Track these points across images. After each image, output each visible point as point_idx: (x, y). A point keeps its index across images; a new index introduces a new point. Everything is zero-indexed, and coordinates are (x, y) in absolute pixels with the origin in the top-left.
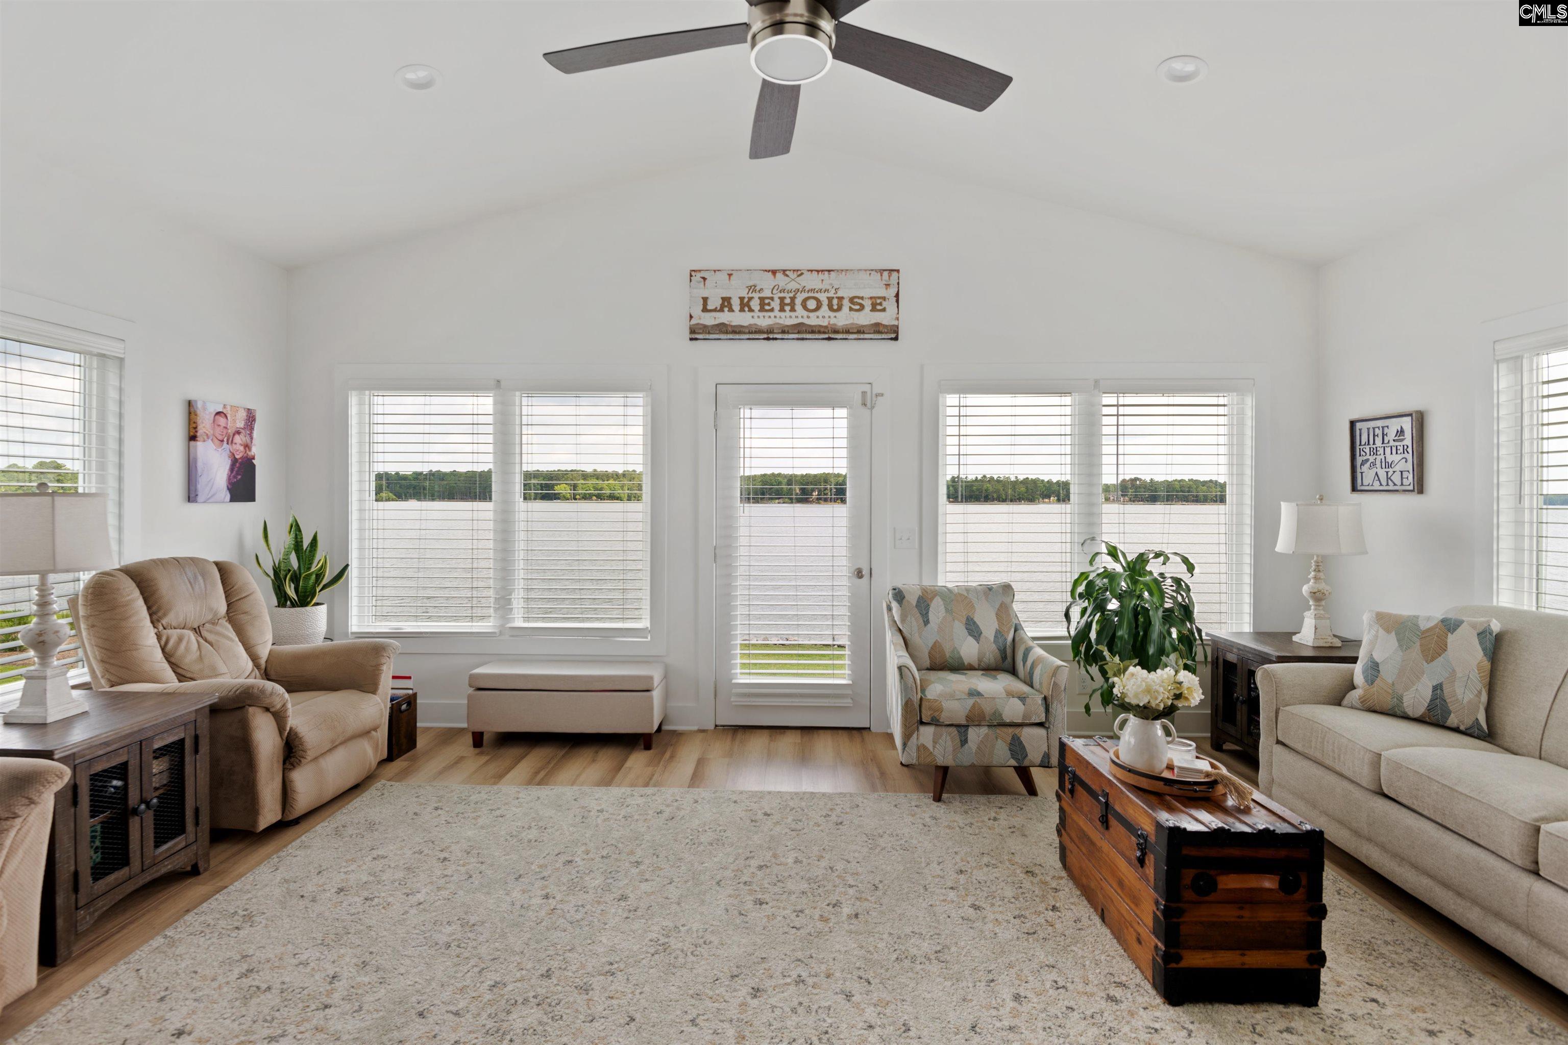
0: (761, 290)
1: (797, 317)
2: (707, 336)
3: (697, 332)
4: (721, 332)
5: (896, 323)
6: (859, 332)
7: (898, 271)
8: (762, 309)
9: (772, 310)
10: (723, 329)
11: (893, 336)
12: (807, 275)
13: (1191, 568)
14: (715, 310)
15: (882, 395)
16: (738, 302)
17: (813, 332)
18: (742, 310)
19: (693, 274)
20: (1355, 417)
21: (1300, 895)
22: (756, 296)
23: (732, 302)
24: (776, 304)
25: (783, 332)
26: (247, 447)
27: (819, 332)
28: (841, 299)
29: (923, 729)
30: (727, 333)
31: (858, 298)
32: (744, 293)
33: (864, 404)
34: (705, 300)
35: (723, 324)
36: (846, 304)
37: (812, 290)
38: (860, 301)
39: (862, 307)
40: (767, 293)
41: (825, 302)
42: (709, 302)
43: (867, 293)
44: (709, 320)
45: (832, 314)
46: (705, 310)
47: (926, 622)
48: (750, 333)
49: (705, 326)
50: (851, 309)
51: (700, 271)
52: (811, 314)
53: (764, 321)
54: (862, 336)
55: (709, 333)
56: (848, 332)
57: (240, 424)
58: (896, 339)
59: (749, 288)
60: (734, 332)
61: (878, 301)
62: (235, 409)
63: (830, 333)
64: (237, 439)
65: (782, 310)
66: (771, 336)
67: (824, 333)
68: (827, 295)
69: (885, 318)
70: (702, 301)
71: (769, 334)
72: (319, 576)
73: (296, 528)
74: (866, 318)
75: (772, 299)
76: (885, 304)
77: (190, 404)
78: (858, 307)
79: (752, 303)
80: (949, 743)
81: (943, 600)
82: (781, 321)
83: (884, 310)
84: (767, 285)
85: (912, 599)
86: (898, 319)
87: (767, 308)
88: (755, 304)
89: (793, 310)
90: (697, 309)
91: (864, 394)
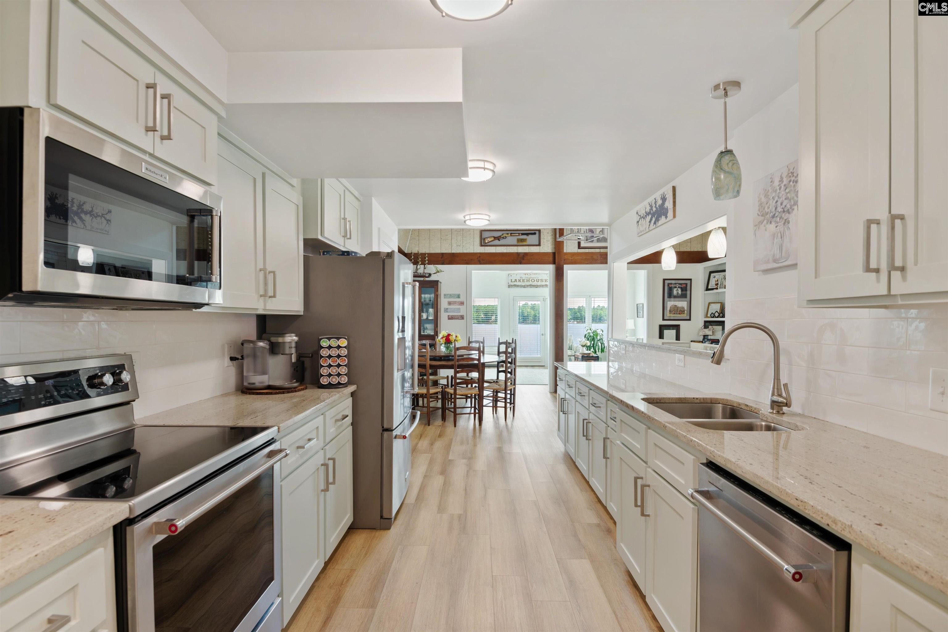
3: (509, 286)
8: (523, 282)
10: (515, 286)
12: (532, 274)
14: (514, 282)
17: (533, 286)
18: (519, 282)
19: (509, 275)
22: (522, 279)
23: (517, 280)
24: (526, 281)
25: (527, 286)
27: (535, 286)
28: (539, 279)
32: (519, 278)
33: (543, 300)
36: (540, 280)
37: (533, 278)
39: (543, 281)
40: (524, 278)
41: (536, 280)
43: (544, 278)
44: (512, 284)
45: (537, 282)
46: (511, 282)
48: (520, 286)
52: (533, 283)
53: (523, 284)
54: (543, 287)
55: (512, 286)
56: (540, 286)
60: (517, 286)
61: (546, 280)
63: (537, 286)
65: (527, 282)
69: (547, 284)
70: (511, 280)
71: (524, 287)
83: (547, 282)
88: (521, 281)
89: (529, 282)
90: (510, 282)
91: (543, 298)
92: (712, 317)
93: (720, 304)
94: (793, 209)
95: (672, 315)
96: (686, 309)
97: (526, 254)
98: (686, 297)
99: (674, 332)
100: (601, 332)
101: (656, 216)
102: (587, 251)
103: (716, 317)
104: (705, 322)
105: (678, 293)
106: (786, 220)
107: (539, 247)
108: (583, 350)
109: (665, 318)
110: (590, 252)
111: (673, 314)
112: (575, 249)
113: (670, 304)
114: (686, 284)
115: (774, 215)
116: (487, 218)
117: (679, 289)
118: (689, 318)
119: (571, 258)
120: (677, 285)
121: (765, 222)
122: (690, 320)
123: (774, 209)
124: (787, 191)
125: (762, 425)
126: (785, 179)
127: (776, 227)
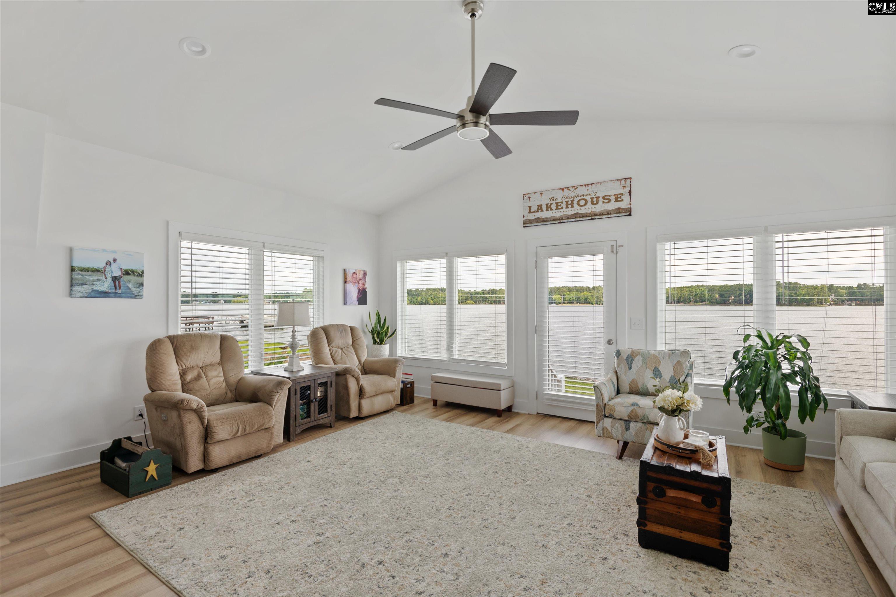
0: (557, 199)
1: (574, 210)
2: (531, 225)
3: (526, 223)
4: (537, 222)
5: (629, 206)
6: (608, 214)
7: (630, 178)
8: (557, 209)
9: (562, 208)
10: (539, 221)
11: (628, 214)
12: (580, 188)
14: (534, 212)
15: (622, 246)
16: (546, 206)
17: (583, 217)
18: (547, 210)
19: (524, 196)
21: (716, 509)
22: (554, 202)
23: (543, 207)
24: (564, 205)
25: (568, 218)
26: (364, 284)
27: (587, 216)
28: (598, 198)
29: (605, 419)
31: (608, 196)
32: (548, 202)
33: (612, 252)
34: (530, 207)
35: (538, 218)
36: (601, 200)
37: (582, 195)
38: (609, 197)
39: (610, 200)
40: (559, 200)
41: (589, 200)
42: (532, 208)
43: (612, 192)
44: (532, 217)
45: (593, 206)
46: (530, 212)
47: (630, 368)
48: (551, 221)
49: (530, 220)
50: (603, 202)
51: (527, 194)
52: (582, 208)
53: (558, 214)
54: (610, 216)
55: (532, 223)
56: (602, 214)
57: (361, 276)
58: (630, 215)
59: (551, 199)
60: (544, 221)
61: (619, 196)
62: (359, 271)
63: (592, 216)
64: (360, 282)
65: (567, 207)
66: (562, 221)
67: (589, 216)
68: (590, 196)
69: (623, 205)
70: (528, 208)
71: (560, 220)
72: (386, 333)
73: (378, 315)
74: (612, 206)
75: (562, 203)
76: (623, 197)
77: (345, 270)
78: (607, 201)
79: (552, 206)
80: (620, 429)
81: (642, 357)
82: (566, 213)
83: (622, 200)
84: (559, 196)
85: (624, 356)
86: (631, 204)
87: (559, 207)
88: (554, 207)
89: (572, 207)
90: (527, 212)
91: (612, 246)
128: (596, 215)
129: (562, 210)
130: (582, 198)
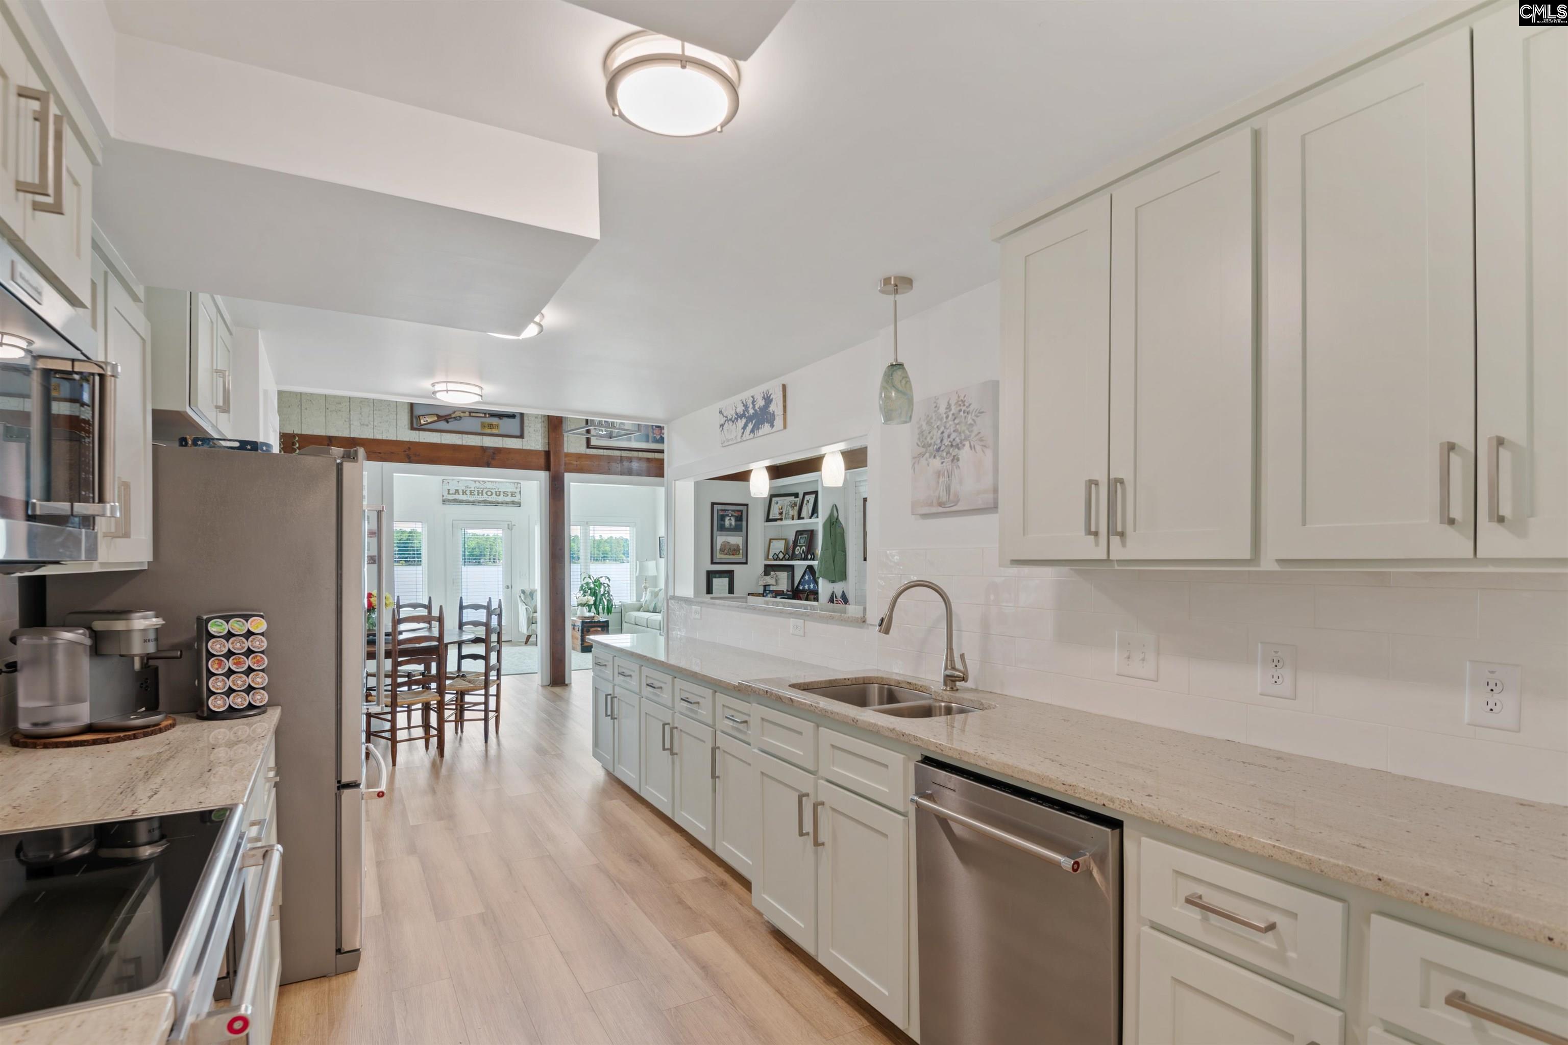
0: (470, 488)
1: (484, 498)
3: (444, 501)
6: (507, 504)
7: (521, 483)
8: (471, 494)
9: (474, 495)
10: (456, 501)
12: (487, 482)
13: (609, 580)
14: (453, 494)
15: (515, 525)
16: (462, 491)
17: (490, 503)
18: (463, 494)
19: (444, 481)
20: (660, 536)
23: (459, 491)
24: (476, 493)
25: (479, 503)
27: (492, 503)
28: (500, 492)
29: (533, 624)
30: (457, 502)
32: (464, 488)
33: (509, 529)
34: (449, 490)
35: (456, 499)
36: (502, 493)
37: (489, 488)
38: (507, 493)
39: (508, 495)
40: (473, 489)
41: (494, 493)
42: (450, 491)
43: (509, 490)
44: (450, 497)
45: (497, 497)
47: (533, 599)
48: (466, 503)
49: (449, 500)
50: (504, 496)
51: (447, 480)
52: (489, 497)
53: (472, 498)
55: (450, 502)
56: (502, 503)
58: (520, 506)
59: (466, 486)
60: (460, 502)
61: (514, 493)
63: (496, 504)
65: (478, 495)
67: (494, 504)
68: (494, 490)
69: (516, 499)
70: (447, 491)
71: (473, 503)
74: (509, 499)
75: (474, 491)
78: (506, 495)
79: (467, 492)
82: (478, 499)
83: (515, 496)
84: (473, 486)
86: (520, 499)
88: (468, 492)
89: (482, 495)
90: (446, 493)
91: (508, 525)
92: (775, 560)
93: (784, 541)
94: (964, 445)
95: (723, 556)
96: (741, 547)
97: (497, 451)
98: (741, 530)
99: (726, 581)
100: (607, 581)
101: (754, 422)
102: (601, 452)
103: (780, 560)
104: (766, 566)
105: (731, 524)
106: (954, 456)
107: (521, 440)
108: (582, 612)
109: (714, 561)
110: (605, 454)
111: (724, 554)
112: (582, 449)
113: (720, 539)
114: (741, 511)
115: (940, 448)
116: (477, 391)
117: (732, 518)
118: (745, 561)
119: (575, 463)
120: (730, 512)
121: (927, 455)
122: (746, 563)
123: (939, 441)
124: (956, 421)
125: (940, 707)
126: (953, 407)
127: (942, 463)
128: (498, 503)
129: (474, 496)
130: (489, 490)
